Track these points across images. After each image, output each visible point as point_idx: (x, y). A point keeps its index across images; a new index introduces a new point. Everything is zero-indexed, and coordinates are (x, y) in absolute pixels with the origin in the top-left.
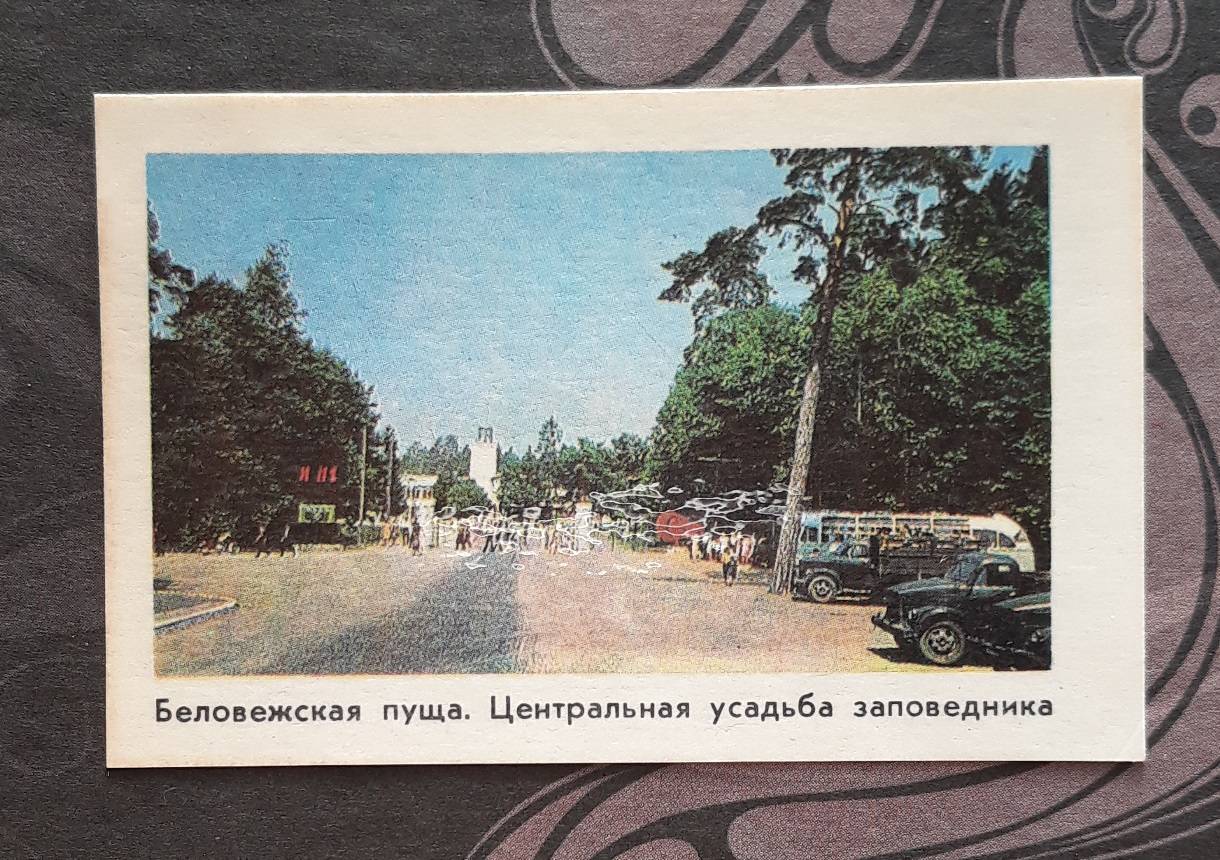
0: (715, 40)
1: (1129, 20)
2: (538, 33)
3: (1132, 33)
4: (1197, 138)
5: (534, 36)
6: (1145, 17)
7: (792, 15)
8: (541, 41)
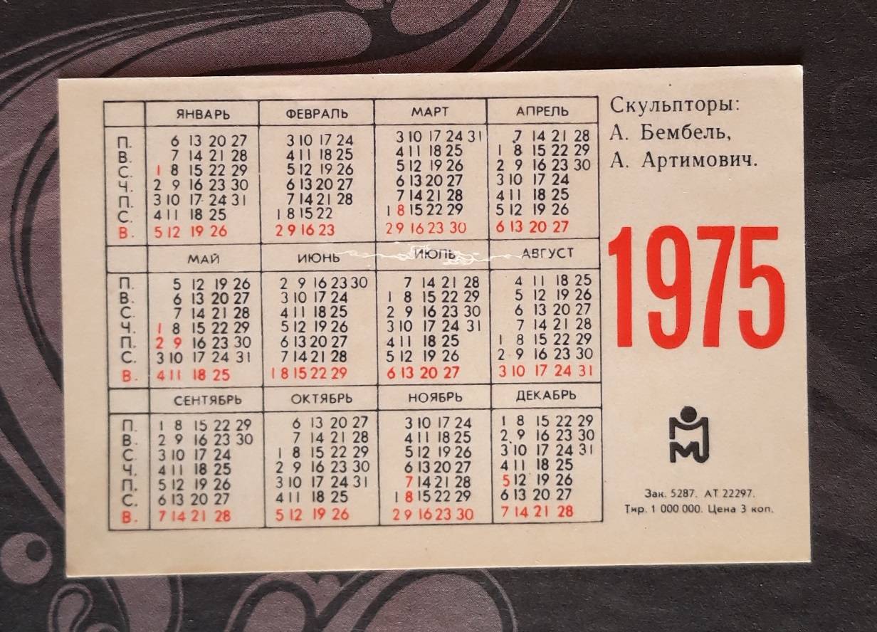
0: (385, 606)
1: (89, 622)
2: (512, 611)
3: (87, 613)
4: (39, 538)
5: (514, 609)
6: (77, 625)
7: (331, 624)
8: (510, 606)
